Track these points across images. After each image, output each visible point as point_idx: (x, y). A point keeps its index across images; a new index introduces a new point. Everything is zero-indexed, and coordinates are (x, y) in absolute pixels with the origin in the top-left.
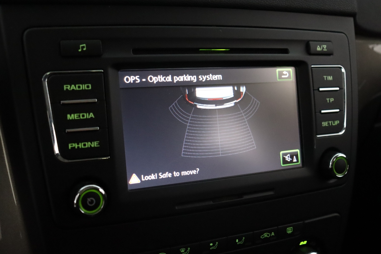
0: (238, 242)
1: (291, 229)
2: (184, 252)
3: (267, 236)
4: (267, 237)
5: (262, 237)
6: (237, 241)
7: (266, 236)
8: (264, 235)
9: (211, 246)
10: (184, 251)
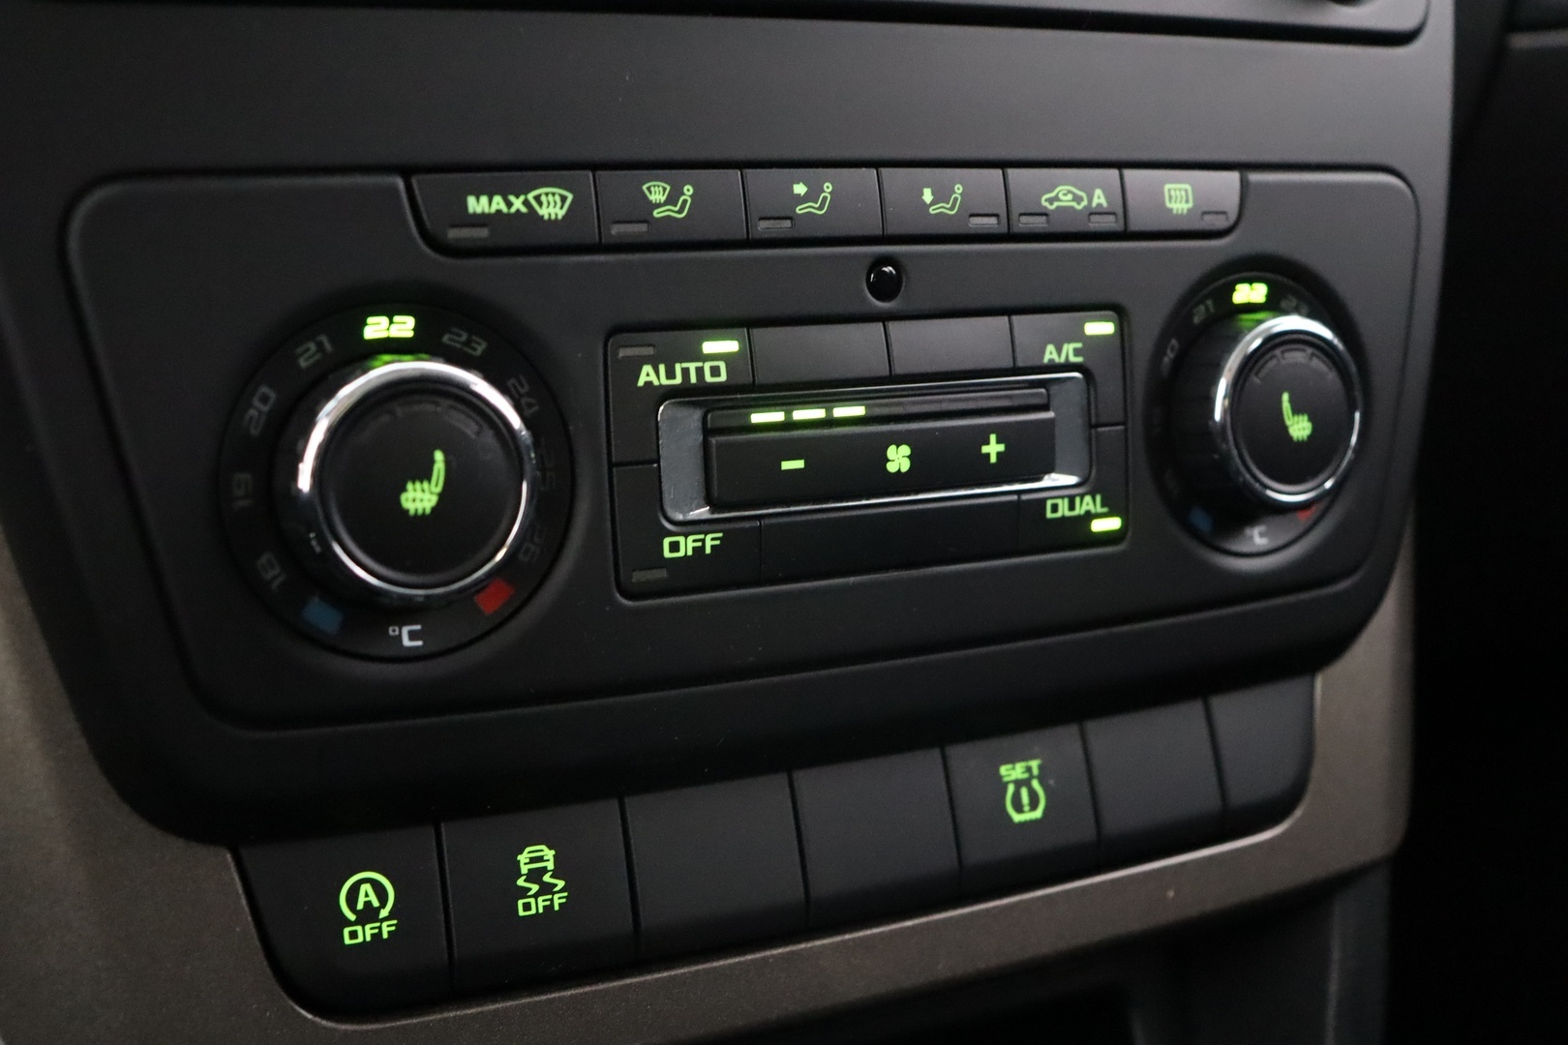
0: (933, 203)
1: (1183, 193)
2: (666, 203)
3: (1074, 204)
4: (1072, 208)
5: (1046, 200)
6: (928, 196)
7: (1069, 201)
8: (1057, 195)
9: (800, 200)
10: (663, 199)
